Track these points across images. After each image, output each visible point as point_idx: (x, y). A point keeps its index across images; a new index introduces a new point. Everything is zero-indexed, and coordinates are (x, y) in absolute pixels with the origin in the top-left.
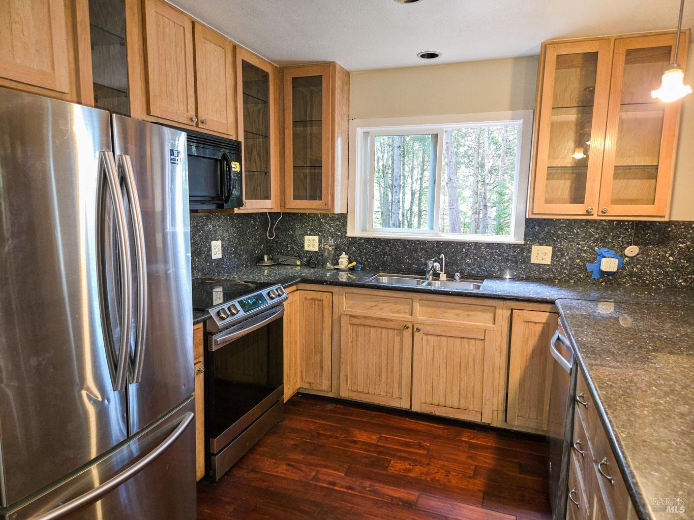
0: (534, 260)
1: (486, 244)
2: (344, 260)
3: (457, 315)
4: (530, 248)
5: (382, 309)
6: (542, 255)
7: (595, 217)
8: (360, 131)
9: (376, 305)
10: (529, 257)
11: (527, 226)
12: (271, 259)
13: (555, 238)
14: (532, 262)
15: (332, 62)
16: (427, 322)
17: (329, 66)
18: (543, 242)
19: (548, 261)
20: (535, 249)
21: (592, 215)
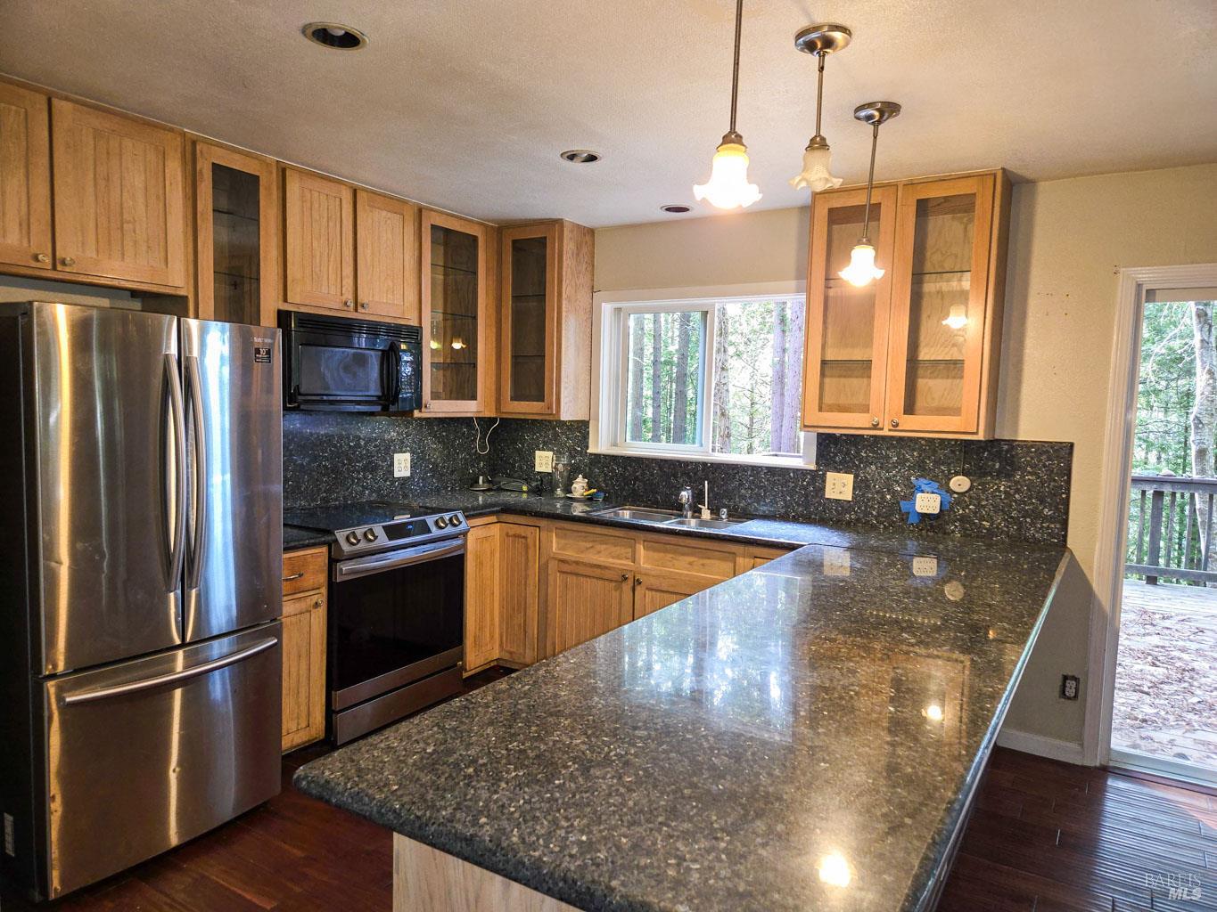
0: (829, 494)
1: (767, 468)
2: (580, 486)
3: (690, 564)
4: (824, 475)
5: (599, 552)
6: (840, 486)
7: (886, 432)
8: (607, 309)
9: (592, 547)
10: (823, 489)
11: (819, 444)
12: (489, 482)
13: (857, 463)
14: (826, 496)
15: (559, 219)
16: (653, 573)
17: (556, 224)
18: (843, 467)
19: (847, 495)
20: (831, 476)
21: (882, 429)
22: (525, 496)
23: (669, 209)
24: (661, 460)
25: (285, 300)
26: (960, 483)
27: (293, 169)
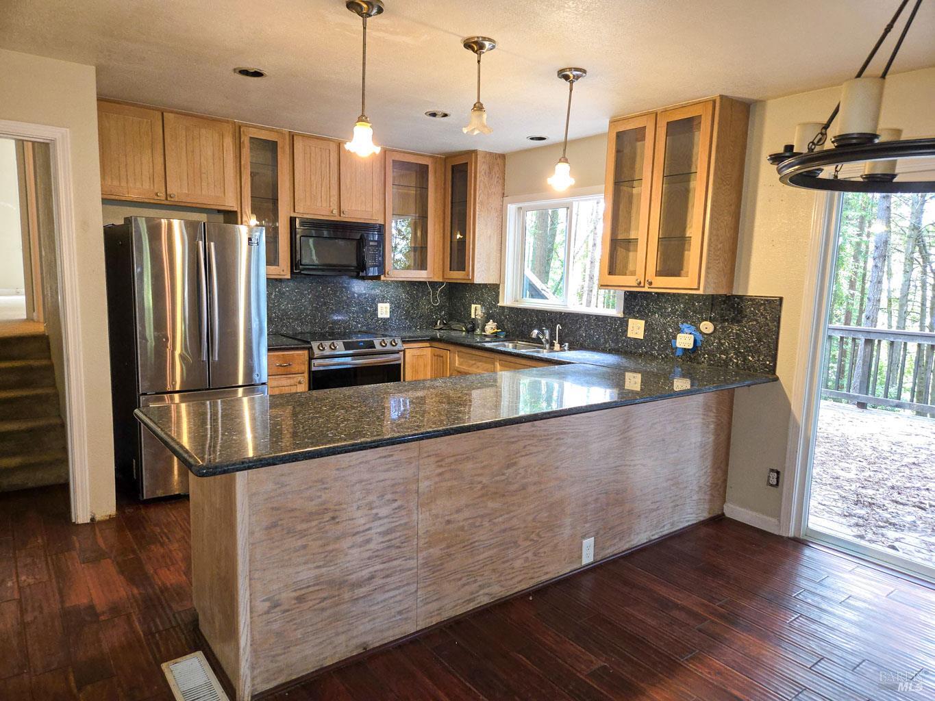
0: (630, 334)
1: (595, 316)
2: (491, 327)
4: (628, 321)
5: (478, 367)
6: (636, 329)
8: (511, 209)
10: (626, 331)
11: (626, 299)
13: (647, 312)
14: (628, 336)
15: (474, 150)
18: (639, 315)
19: (641, 335)
20: (631, 322)
22: (464, 333)
23: (532, 139)
24: (537, 311)
25: (294, 211)
26: (707, 327)
27: (299, 135)
